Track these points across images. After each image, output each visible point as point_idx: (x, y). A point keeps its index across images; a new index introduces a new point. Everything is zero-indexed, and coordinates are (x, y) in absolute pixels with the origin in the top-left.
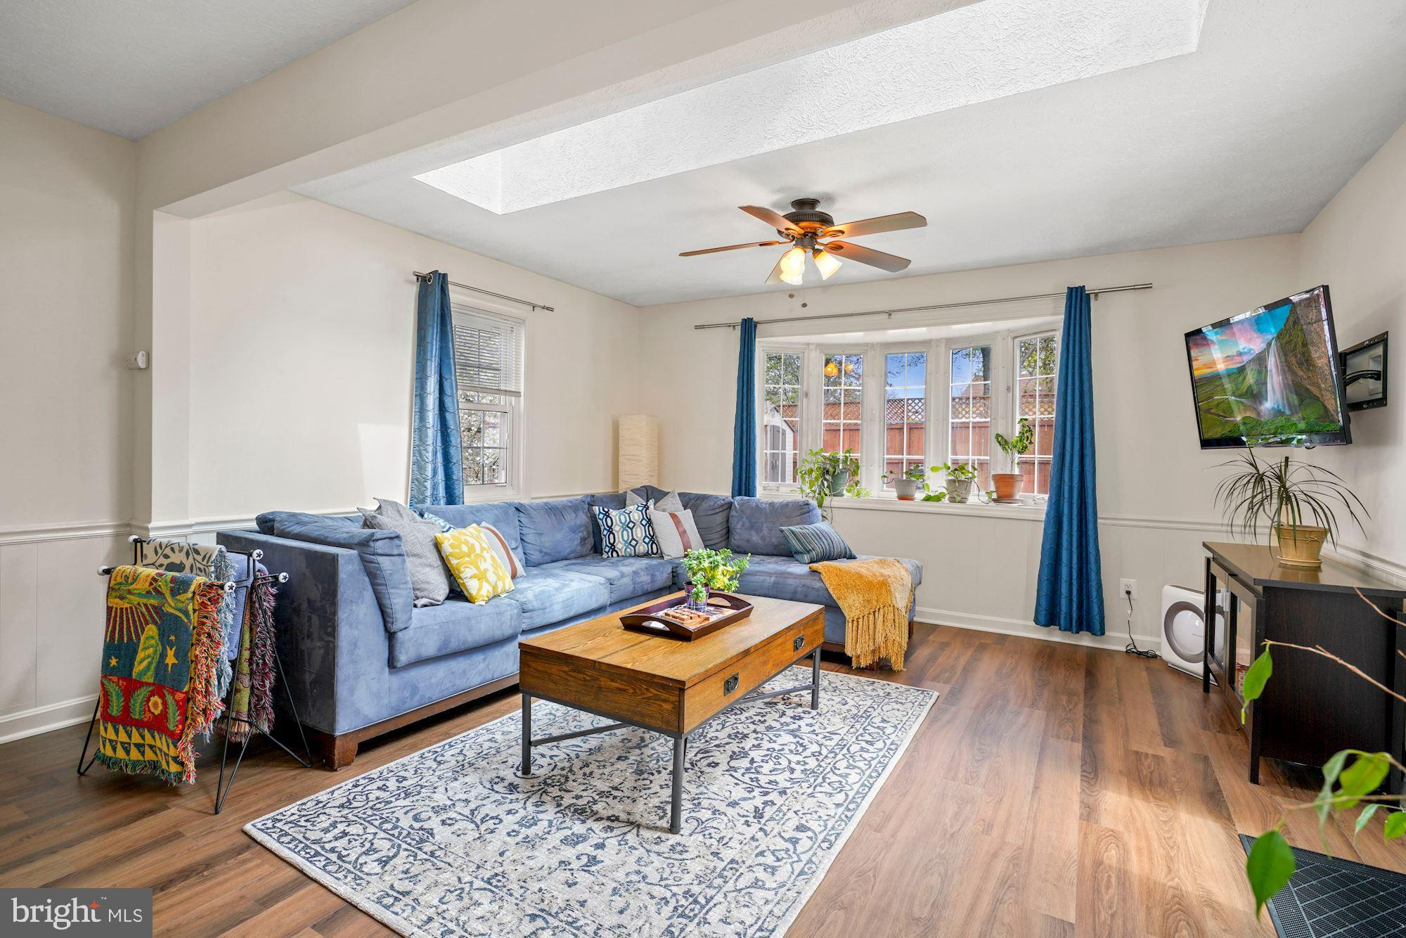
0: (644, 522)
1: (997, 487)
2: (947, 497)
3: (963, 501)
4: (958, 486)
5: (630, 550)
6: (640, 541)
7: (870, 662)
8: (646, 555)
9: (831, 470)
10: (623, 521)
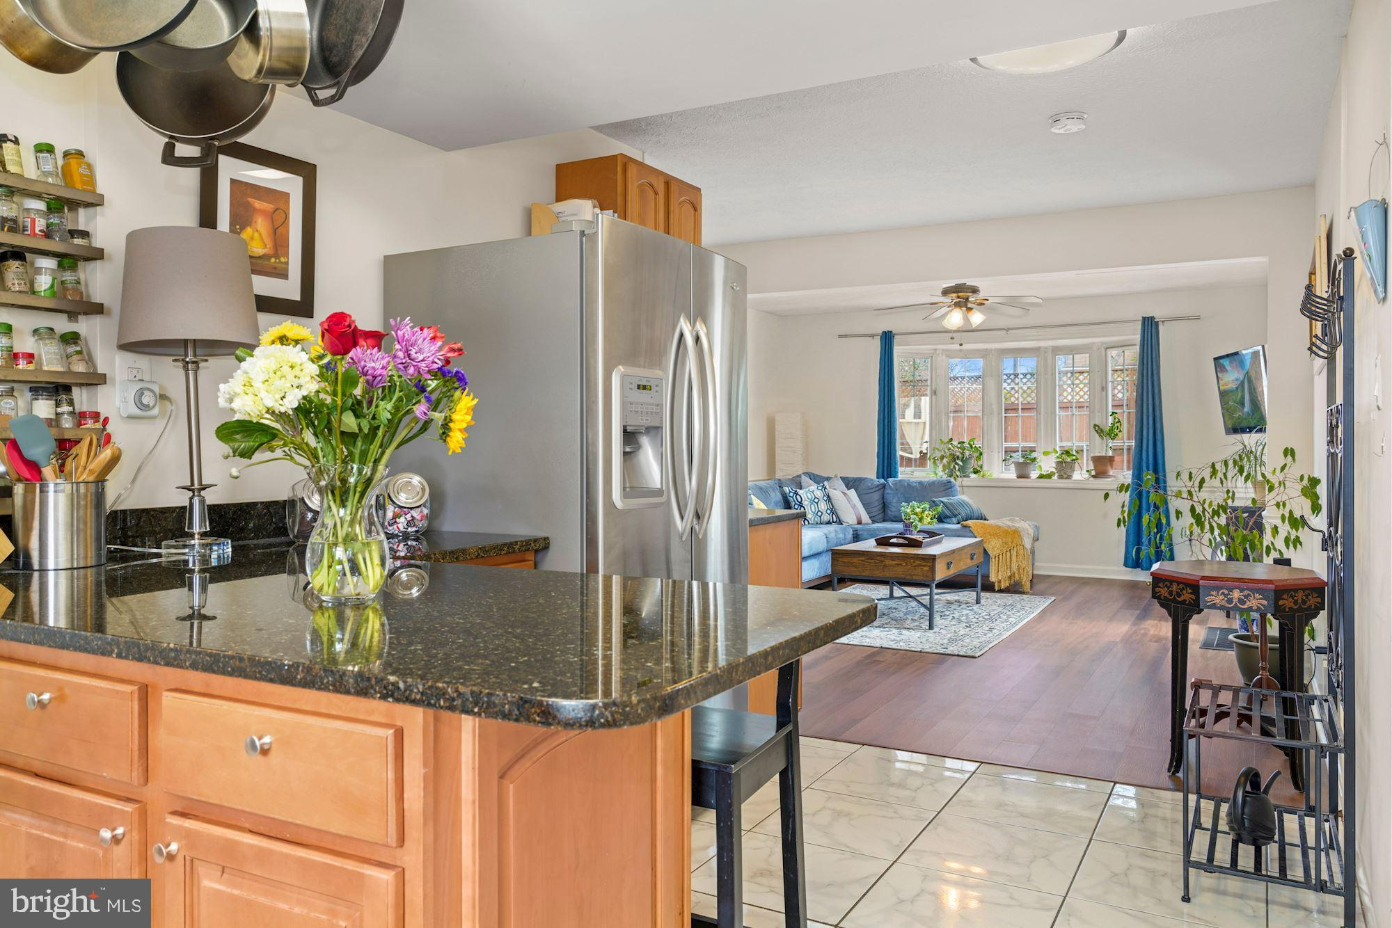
0: (825, 498)
1: (1095, 467)
2: (1056, 475)
3: (1069, 477)
4: (1066, 465)
5: (818, 519)
6: (824, 513)
7: (1007, 585)
8: (829, 523)
9: (960, 456)
10: (810, 497)
